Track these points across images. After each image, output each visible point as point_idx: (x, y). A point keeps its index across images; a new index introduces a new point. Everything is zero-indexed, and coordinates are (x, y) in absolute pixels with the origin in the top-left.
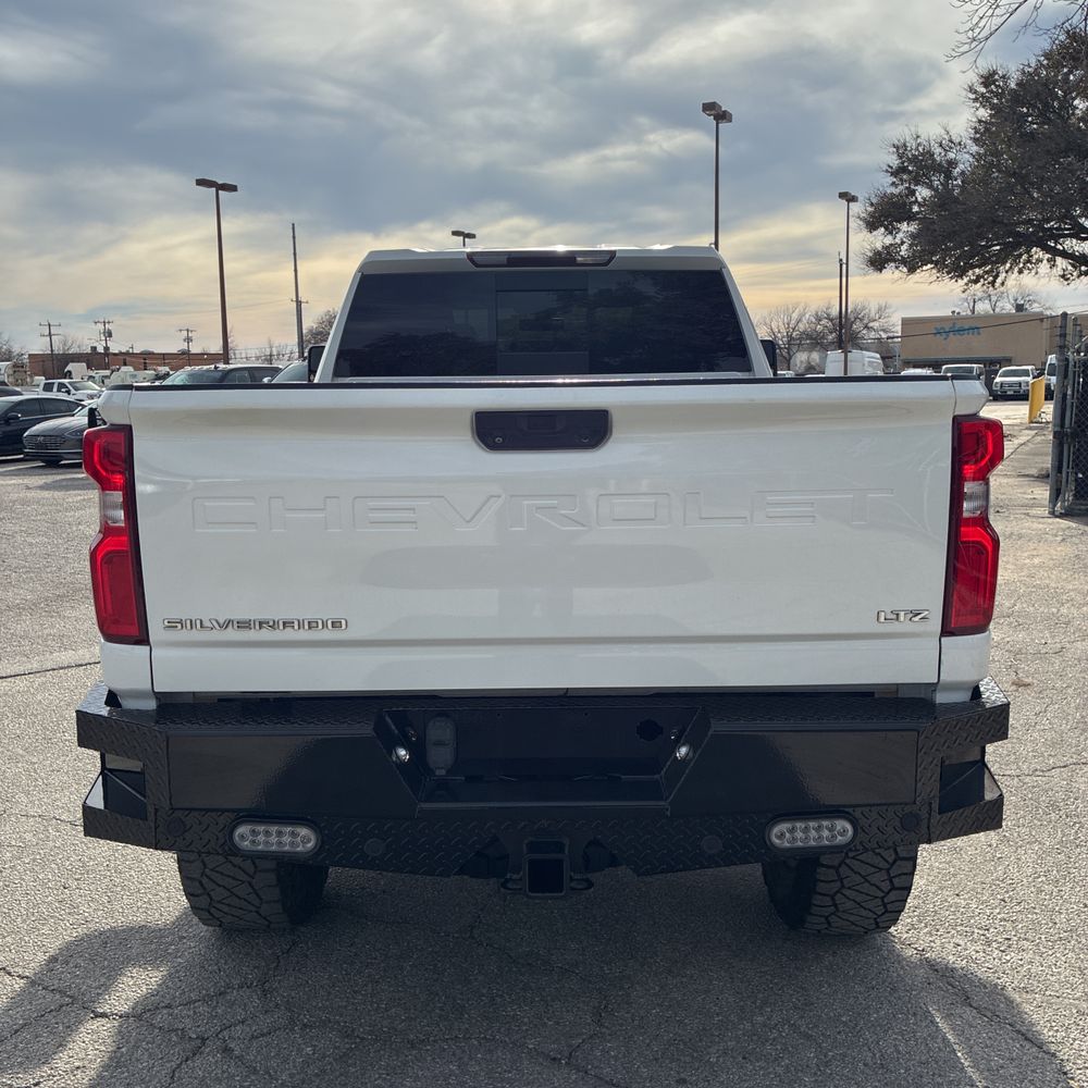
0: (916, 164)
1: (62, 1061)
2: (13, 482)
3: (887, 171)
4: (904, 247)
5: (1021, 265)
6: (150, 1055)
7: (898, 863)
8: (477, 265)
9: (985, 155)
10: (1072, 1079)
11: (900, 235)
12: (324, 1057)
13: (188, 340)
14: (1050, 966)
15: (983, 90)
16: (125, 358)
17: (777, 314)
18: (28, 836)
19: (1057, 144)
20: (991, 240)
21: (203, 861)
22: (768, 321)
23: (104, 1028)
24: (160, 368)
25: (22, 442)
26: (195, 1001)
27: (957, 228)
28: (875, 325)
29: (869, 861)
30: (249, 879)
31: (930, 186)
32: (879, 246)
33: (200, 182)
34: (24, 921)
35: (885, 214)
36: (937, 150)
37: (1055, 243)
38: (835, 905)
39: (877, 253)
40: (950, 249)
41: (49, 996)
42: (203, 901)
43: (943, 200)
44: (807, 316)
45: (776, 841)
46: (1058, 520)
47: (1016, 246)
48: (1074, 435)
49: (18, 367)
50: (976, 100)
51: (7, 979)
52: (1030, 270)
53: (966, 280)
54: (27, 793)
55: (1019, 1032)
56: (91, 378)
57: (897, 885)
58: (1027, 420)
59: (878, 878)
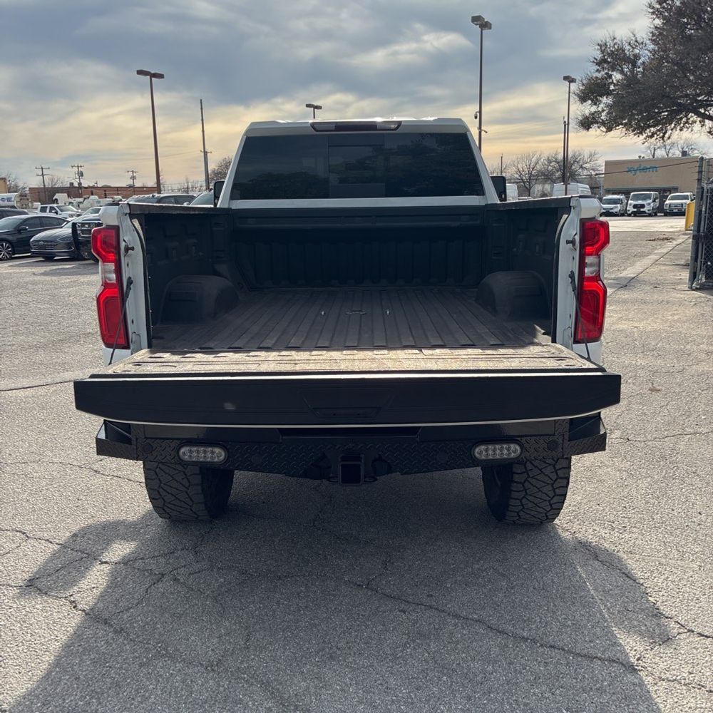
0: (613, 57)
1: (84, 584)
2: (25, 270)
3: (593, 62)
4: (603, 114)
5: (682, 125)
6: (133, 582)
7: (559, 480)
8: (317, 131)
9: (659, 52)
10: (650, 596)
11: (602, 106)
12: (230, 583)
13: (133, 178)
14: (647, 541)
15: (658, 6)
16: (92, 190)
17: (522, 159)
18: (55, 473)
19: (705, 43)
20: (661, 108)
21: (159, 480)
22: (516, 164)
23: (106, 568)
24: (115, 197)
25: (29, 245)
26: (157, 556)
27: (638, 100)
28: (587, 166)
29: (541, 479)
30: (186, 489)
31: (622, 72)
32: (587, 113)
33: (140, 72)
34: (57, 517)
35: (592, 91)
36: (627, 47)
37: (705, 110)
38: (522, 505)
39: (587, 118)
40: (634, 114)
41: (75, 554)
42: (160, 502)
43: (631, 81)
44: (542, 160)
45: (477, 455)
46: (694, 292)
47: (679, 112)
48: (706, 237)
49: (23, 196)
50: (653, 13)
51: (50, 545)
52: (688, 128)
53: (645, 135)
54: (52, 451)
55: (624, 573)
56: (70, 203)
57: (557, 493)
58: (684, 229)
59: (547, 489)
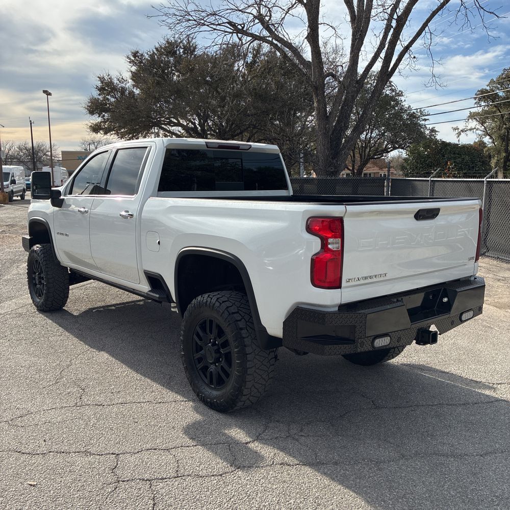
0: (109, 87)
3: (96, 88)
15: (133, 59)
31: (115, 97)
36: (116, 81)
39: (97, 126)
44: (14, 147)
50: (130, 62)
